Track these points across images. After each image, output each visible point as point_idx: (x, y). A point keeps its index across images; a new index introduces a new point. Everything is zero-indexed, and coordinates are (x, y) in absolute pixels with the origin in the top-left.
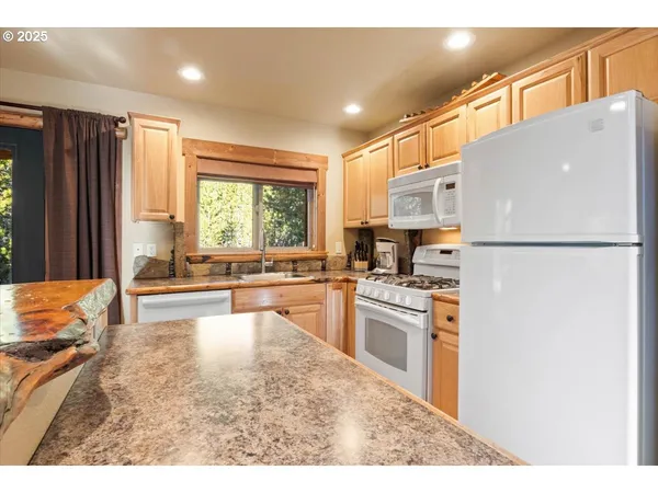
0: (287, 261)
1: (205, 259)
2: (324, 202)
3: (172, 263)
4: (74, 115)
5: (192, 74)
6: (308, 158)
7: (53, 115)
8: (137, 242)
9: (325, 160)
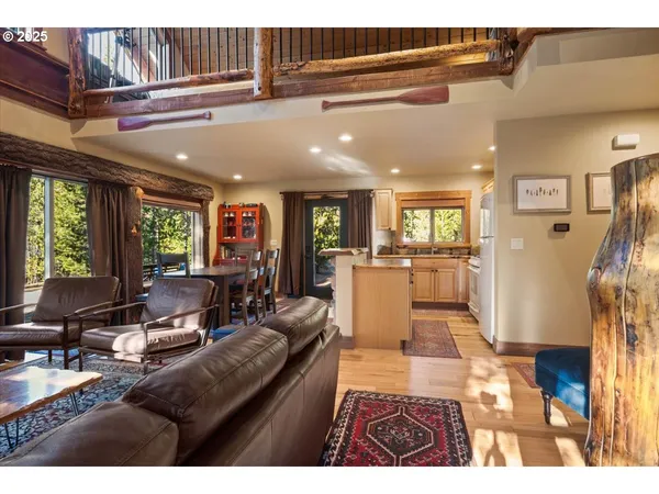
0: (447, 249)
1: (405, 247)
2: (469, 216)
3: (391, 249)
4: (357, 191)
5: (395, 171)
6: (458, 192)
7: (352, 193)
8: (378, 239)
9: (470, 192)
